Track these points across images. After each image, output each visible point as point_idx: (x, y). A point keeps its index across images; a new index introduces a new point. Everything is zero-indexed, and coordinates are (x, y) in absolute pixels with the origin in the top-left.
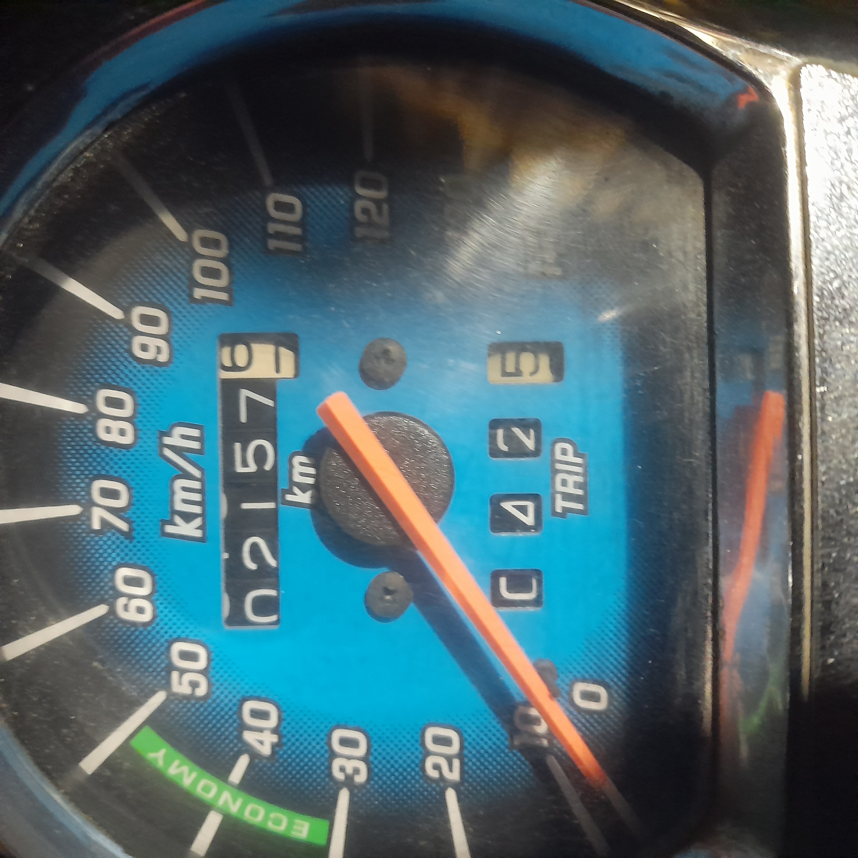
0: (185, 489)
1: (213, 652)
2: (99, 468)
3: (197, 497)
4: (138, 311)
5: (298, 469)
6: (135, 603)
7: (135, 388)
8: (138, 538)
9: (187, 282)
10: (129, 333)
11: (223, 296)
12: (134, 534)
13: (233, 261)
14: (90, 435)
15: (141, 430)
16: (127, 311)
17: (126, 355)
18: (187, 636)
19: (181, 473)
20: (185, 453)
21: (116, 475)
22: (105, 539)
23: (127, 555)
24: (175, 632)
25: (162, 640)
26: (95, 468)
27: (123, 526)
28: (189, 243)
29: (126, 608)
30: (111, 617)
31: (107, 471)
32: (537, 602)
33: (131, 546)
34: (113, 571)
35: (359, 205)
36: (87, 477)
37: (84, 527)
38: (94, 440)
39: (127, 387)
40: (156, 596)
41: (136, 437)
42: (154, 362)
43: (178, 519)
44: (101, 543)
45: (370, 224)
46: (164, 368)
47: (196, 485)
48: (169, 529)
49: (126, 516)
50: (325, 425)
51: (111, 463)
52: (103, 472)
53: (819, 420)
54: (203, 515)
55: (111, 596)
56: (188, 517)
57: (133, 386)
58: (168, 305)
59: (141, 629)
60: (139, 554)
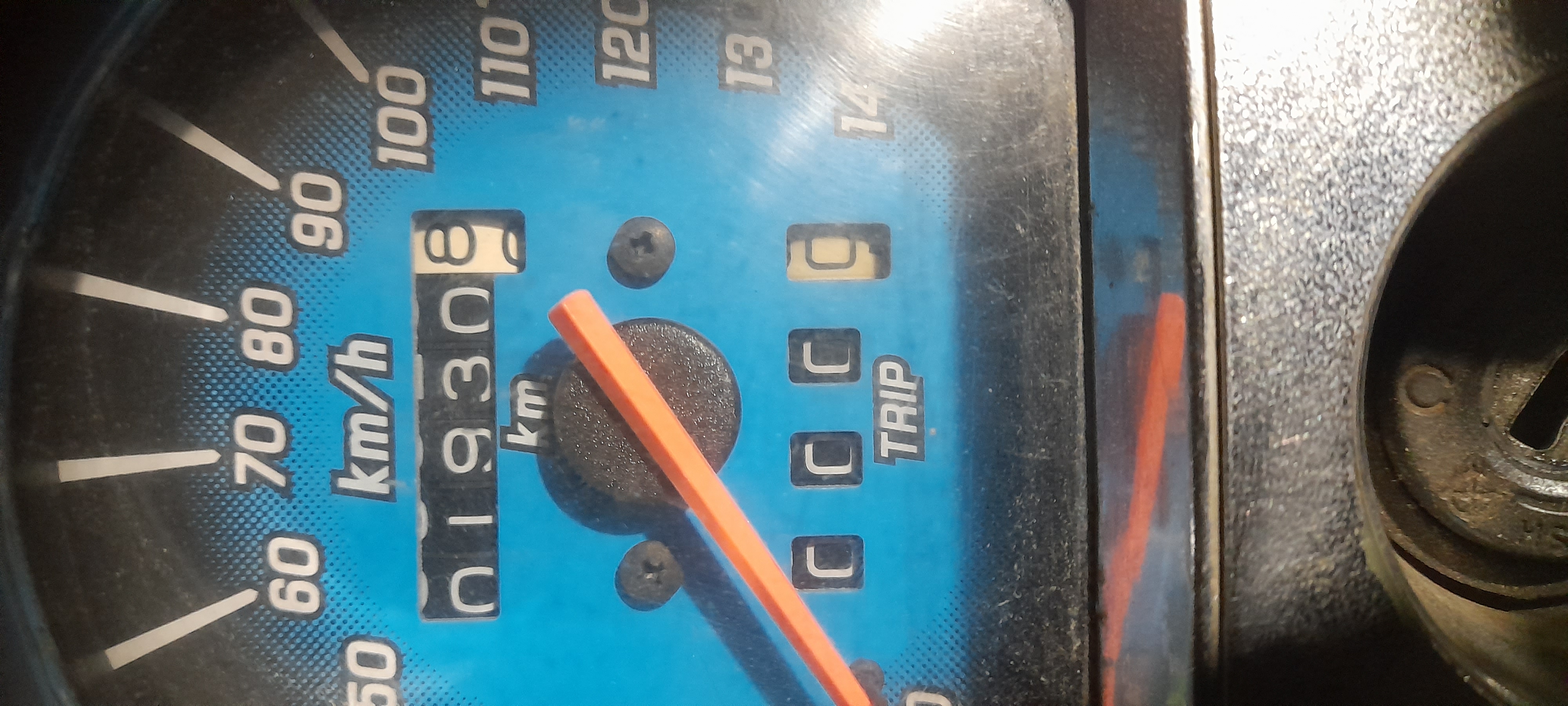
0: (365, 427)
1: (405, 655)
2: (244, 398)
3: (383, 438)
4: (301, 178)
5: (524, 399)
6: (295, 587)
7: (295, 287)
8: (300, 496)
9: (369, 140)
10: (288, 210)
11: (420, 159)
12: (294, 490)
13: (432, 111)
14: (231, 352)
15: (303, 345)
16: (285, 179)
17: (283, 240)
18: (369, 633)
19: (360, 405)
20: (365, 377)
21: (268, 408)
22: (253, 497)
23: (283, 520)
24: (351, 628)
25: (334, 639)
26: (238, 398)
27: (279, 480)
28: (372, 85)
29: (282, 594)
30: (262, 607)
31: (256, 403)
32: (855, 582)
33: (289, 507)
34: (265, 542)
35: (608, 34)
36: (226, 410)
37: (223, 480)
38: (237, 358)
39: (285, 285)
40: (325, 576)
41: (297, 355)
42: (322, 251)
43: (355, 470)
44: (247, 503)
45: (624, 61)
46: (336, 259)
47: (382, 421)
48: (344, 483)
49: (283, 465)
50: (559, 335)
51: (262, 392)
52: (251, 404)
53: (1228, 323)
54: (390, 463)
55: (260, 579)
56: (369, 466)
57: (293, 284)
58: (340, 170)
59: (304, 623)
60: (301, 519)
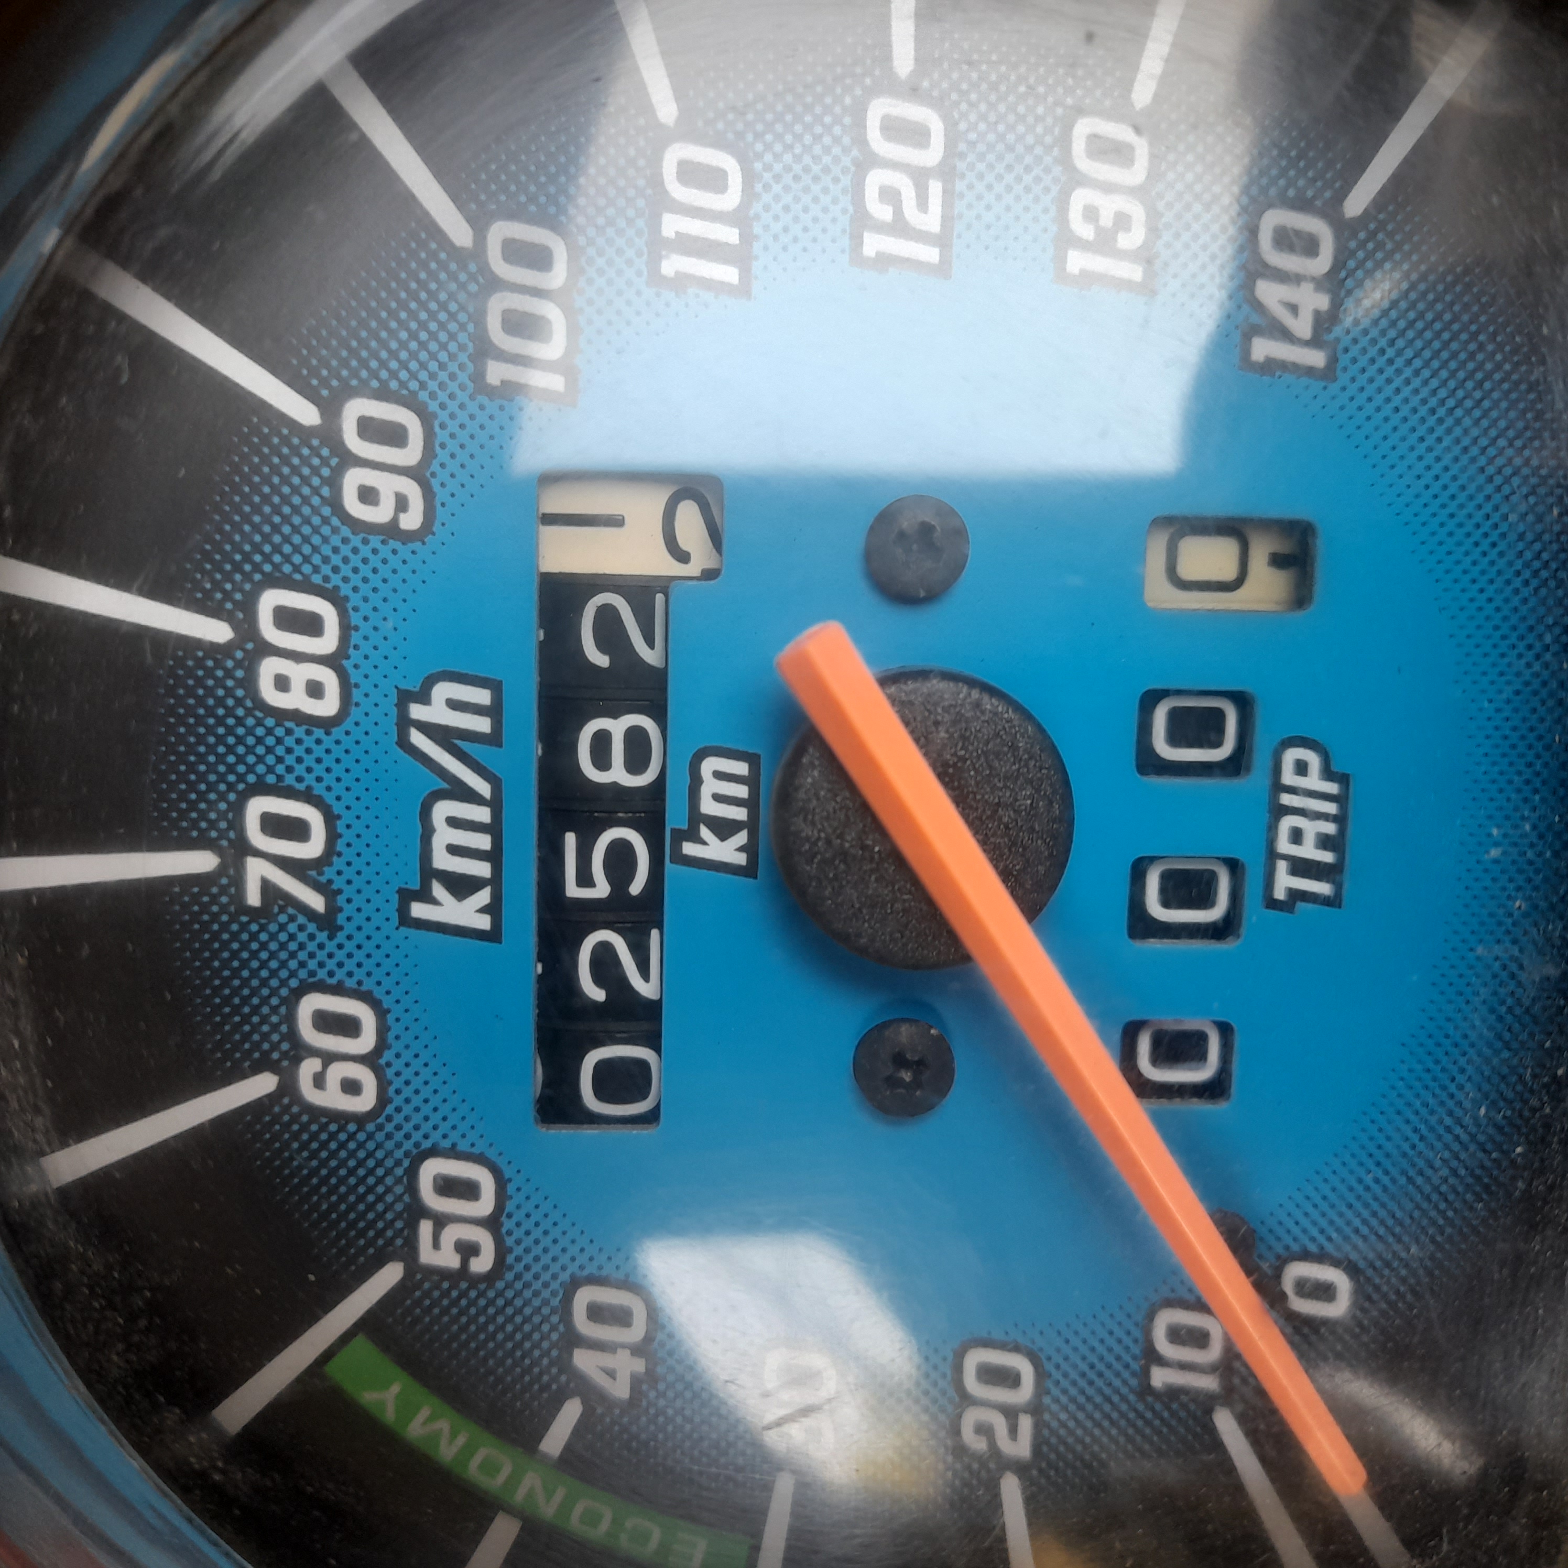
0: (454, 822)
1: (510, 1180)
3: (484, 842)
4: (357, 408)
5: (710, 786)
6: (338, 1072)
7: (345, 590)
8: (349, 928)
9: (471, 345)
10: (334, 461)
11: (555, 382)
12: (341, 919)
13: (579, 302)
14: (240, 693)
15: (357, 686)
16: (330, 408)
17: (326, 511)
18: (454, 1145)
19: (445, 786)
20: (458, 742)
21: (301, 787)
22: (273, 927)
23: (321, 965)
24: (426, 1137)
25: (399, 1154)
26: (251, 769)
27: (316, 901)
28: (478, 252)
29: (319, 1081)
30: (286, 1101)
31: (280, 778)
32: (1218, 1089)
33: (331, 946)
34: (292, 1000)
35: (875, 179)
36: (231, 787)
37: (224, 899)
38: (249, 704)
39: (327, 585)
40: (388, 1056)
41: (346, 702)
42: (391, 530)
43: (438, 890)
44: (263, 937)
45: (899, 227)
46: (413, 546)
47: (482, 814)
48: (418, 910)
49: (323, 879)
51: (290, 760)
52: (271, 779)
54: (495, 881)
55: (285, 1055)
56: (461, 885)
57: (341, 584)
58: (423, 396)
59: (352, 1127)
60: (350, 965)
